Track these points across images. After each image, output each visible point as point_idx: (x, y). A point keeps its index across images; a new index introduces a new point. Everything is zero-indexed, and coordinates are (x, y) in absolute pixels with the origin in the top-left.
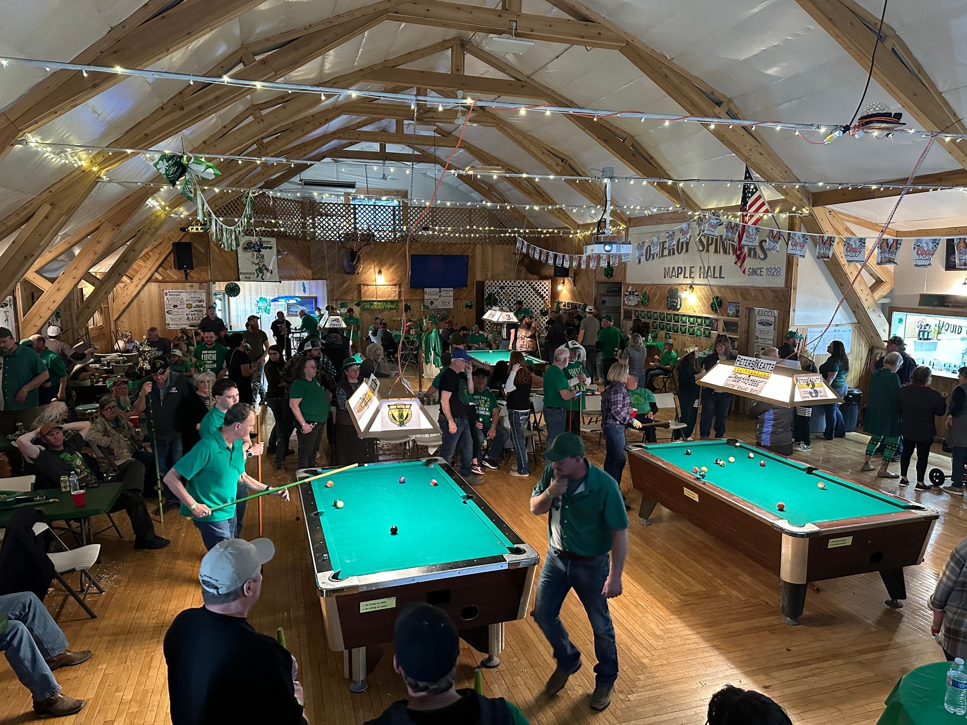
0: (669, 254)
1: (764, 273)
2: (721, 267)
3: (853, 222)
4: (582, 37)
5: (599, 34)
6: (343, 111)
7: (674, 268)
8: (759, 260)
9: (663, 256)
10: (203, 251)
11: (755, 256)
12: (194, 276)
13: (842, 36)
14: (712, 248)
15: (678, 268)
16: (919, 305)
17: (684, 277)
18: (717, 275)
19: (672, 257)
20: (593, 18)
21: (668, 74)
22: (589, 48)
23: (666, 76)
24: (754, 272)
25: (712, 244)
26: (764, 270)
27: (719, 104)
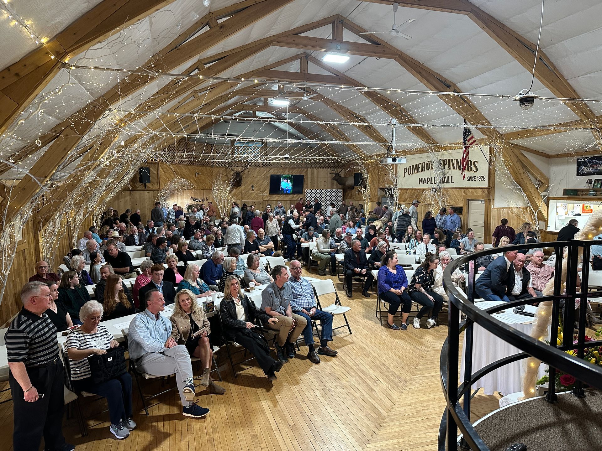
0: (422, 171)
1: (476, 179)
2: (452, 177)
3: (525, 150)
4: (375, 53)
5: (384, 51)
6: (238, 94)
7: (425, 179)
8: (473, 172)
9: (418, 172)
10: (155, 172)
11: (471, 170)
12: (150, 186)
13: (513, 52)
14: (446, 166)
15: (427, 178)
16: (564, 195)
17: (431, 183)
18: (450, 181)
19: (424, 172)
20: (381, 43)
21: (421, 71)
22: (378, 58)
23: (420, 72)
24: (471, 179)
25: (446, 164)
26: (476, 178)
27: (449, 86)
